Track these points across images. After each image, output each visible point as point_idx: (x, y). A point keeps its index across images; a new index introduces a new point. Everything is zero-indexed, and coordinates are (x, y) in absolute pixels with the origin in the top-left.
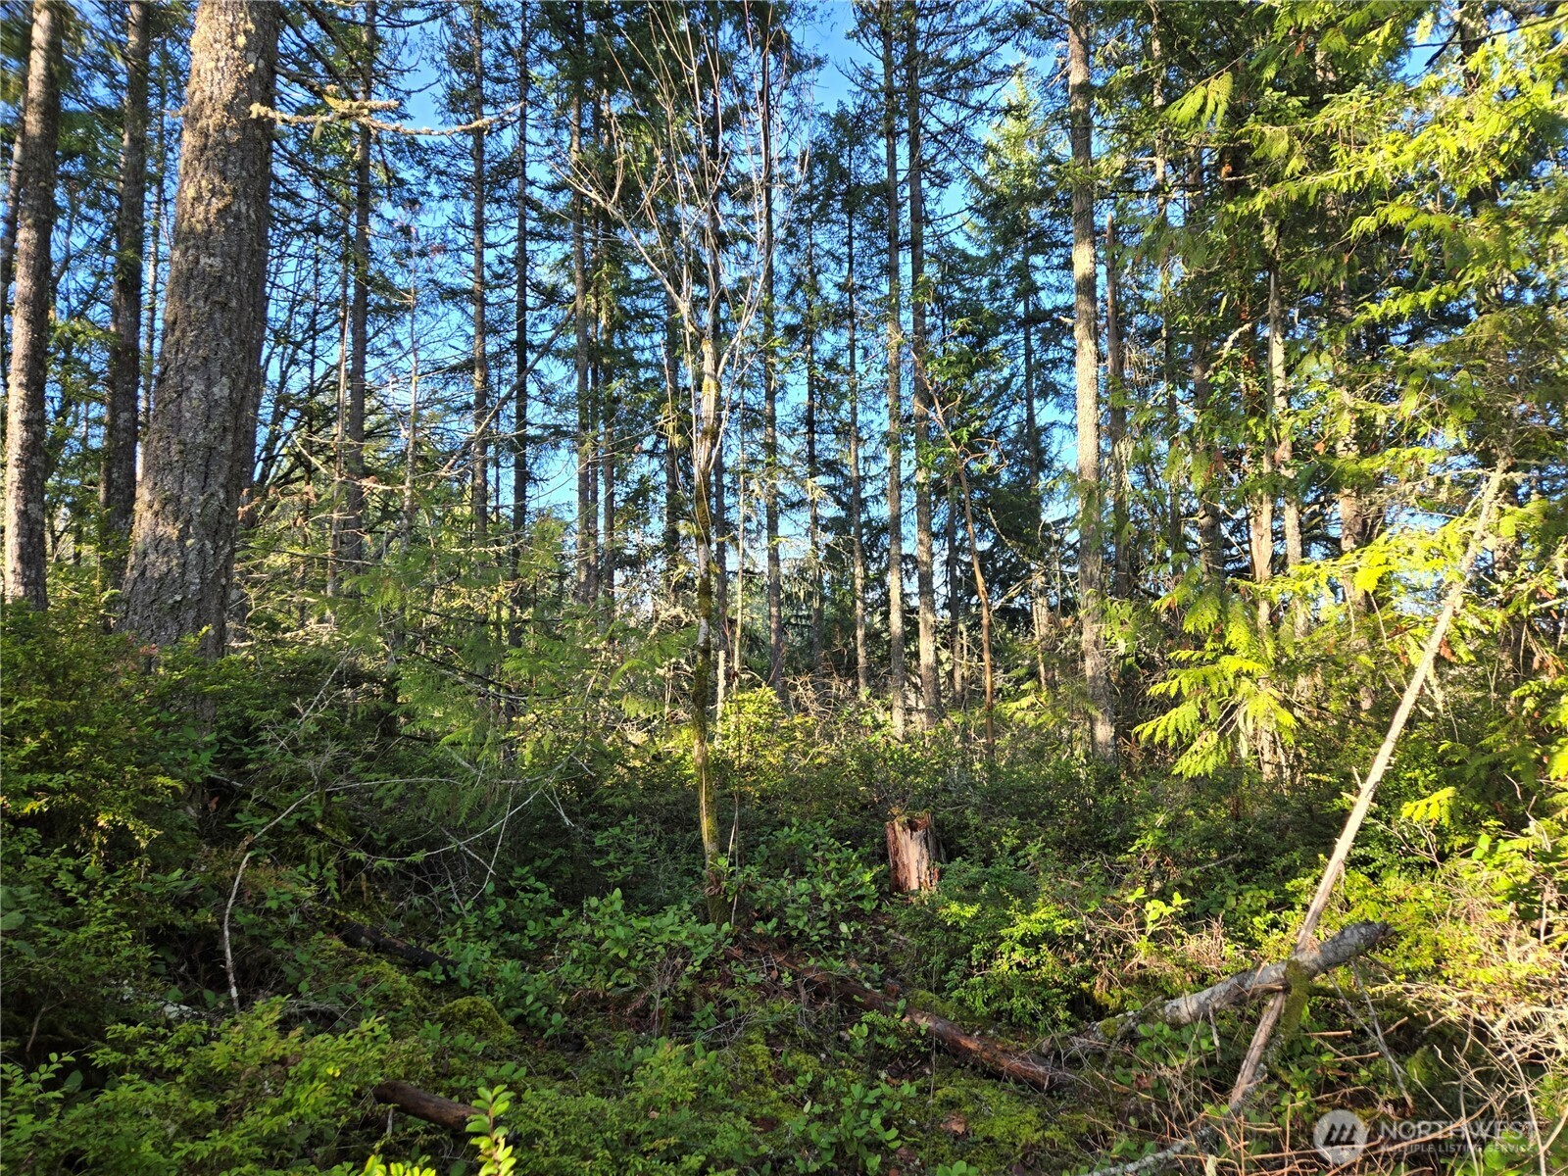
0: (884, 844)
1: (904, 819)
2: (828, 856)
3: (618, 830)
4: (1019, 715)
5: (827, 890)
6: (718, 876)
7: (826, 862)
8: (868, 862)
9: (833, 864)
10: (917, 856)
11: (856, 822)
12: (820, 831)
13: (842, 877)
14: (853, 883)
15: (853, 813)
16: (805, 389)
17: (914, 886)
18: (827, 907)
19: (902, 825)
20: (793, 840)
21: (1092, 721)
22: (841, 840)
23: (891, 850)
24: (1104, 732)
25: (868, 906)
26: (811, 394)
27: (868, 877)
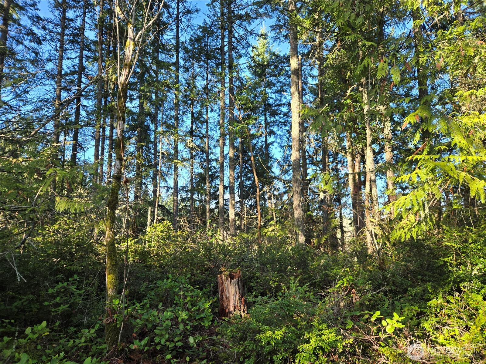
0: (216, 287)
1: (227, 273)
2: (186, 294)
3: (65, 284)
4: (268, 233)
5: (183, 315)
6: (113, 311)
7: (186, 297)
8: (208, 296)
9: (189, 298)
10: (233, 292)
11: (203, 277)
12: (183, 281)
13: (193, 305)
14: (199, 309)
15: (201, 273)
16: (190, 121)
17: (232, 308)
18: (181, 327)
19: (226, 276)
20: (168, 286)
21: (297, 234)
22: (194, 285)
23: (220, 290)
24: (302, 239)
25: (207, 324)
26: (192, 122)
27: (207, 305)
